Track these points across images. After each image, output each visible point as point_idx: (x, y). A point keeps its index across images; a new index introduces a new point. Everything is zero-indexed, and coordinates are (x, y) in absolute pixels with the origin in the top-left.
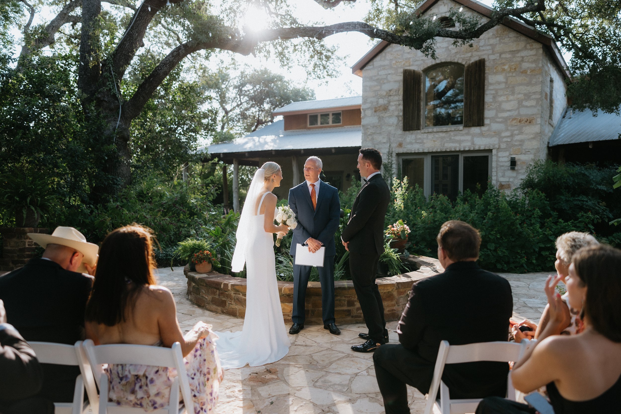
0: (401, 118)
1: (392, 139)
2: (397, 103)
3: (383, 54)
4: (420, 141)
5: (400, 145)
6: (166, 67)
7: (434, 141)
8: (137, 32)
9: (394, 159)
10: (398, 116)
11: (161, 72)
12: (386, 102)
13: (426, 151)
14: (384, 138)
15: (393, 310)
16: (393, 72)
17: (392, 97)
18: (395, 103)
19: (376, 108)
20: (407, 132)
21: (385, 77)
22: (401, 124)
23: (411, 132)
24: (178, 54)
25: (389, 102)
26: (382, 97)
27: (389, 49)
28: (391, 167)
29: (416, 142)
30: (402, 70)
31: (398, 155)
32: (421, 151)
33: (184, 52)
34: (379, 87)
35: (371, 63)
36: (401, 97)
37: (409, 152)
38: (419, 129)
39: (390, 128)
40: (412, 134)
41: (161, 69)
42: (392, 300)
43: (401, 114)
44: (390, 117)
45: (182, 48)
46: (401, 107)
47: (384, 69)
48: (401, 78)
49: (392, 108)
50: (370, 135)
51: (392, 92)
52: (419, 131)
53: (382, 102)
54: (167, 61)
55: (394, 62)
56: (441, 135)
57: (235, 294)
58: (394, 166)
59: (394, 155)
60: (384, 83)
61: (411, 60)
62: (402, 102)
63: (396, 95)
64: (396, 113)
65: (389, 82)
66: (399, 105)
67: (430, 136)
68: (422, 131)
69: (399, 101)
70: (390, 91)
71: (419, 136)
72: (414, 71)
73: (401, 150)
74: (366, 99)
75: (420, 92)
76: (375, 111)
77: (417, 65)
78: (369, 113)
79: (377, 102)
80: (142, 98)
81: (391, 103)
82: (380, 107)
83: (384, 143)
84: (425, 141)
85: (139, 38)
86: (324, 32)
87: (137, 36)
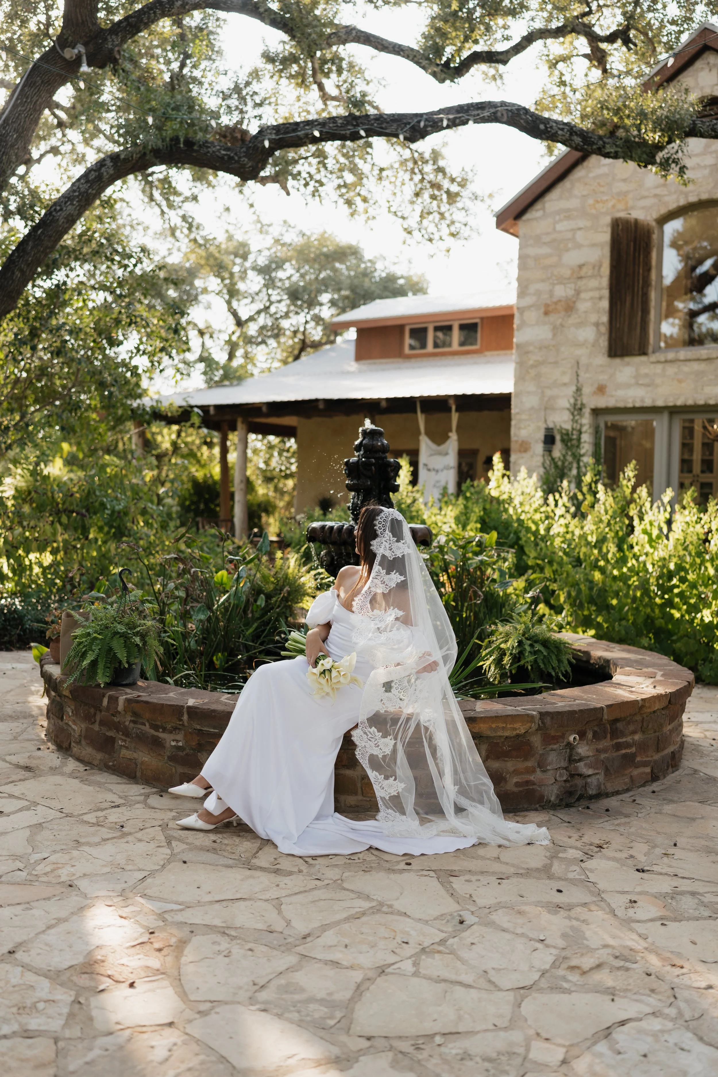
0: (604, 329)
1: (584, 376)
2: (596, 294)
3: (567, 183)
4: (646, 381)
5: (601, 389)
6: (72, 204)
7: (680, 381)
8: (16, 131)
9: (586, 420)
10: (597, 325)
11: (61, 217)
12: (570, 292)
13: (660, 403)
14: (564, 373)
16: (589, 224)
17: (584, 281)
18: (591, 294)
19: (547, 305)
20: (617, 361)
21: (569, 235)
22: (604, 343)
23: (627, 359)
24: (99, 177)
25: (578, 292)
26: (562, 281)
27: (579, 173)
28: (579, 439)
29: (637, 384)
30: (607, 220)
31: (596, 412)
32: (648, 403)
33: (111, 171)
34: (554, 260)
35: (538, 206)
36: (605, 281)
37: (621, 405)
38: (643, 352)
39: (580, 352)
40: (628, 364)
41: (61, 210)
43: (605, 319)
44: (581, 325)
45: (109, 163)
46: (605, 304)
47: (568, 218)
48: (606, 237)
49: (583, 306)
50: (532, 366)
51: (584, 270)
52: (643, 358)
53: (561, 292)
54: (74, 191)
55: (591, 201)
56: (696, 366)
58: (587, 438)
59: (587, 411)
60: (568, 250)
61: (631, 196)
62: (606, 293)
63: (593, 276)
64: (593, 318)
65: (579, 246)
66: (600, 298)
67: (671, 370)
68: (653, 358)
69: (599, 289)
70: (581, 267)
71: (644, 370)
72: (636, 221)
73: (602, 402)
74: (526, 287)
75: (649, 270)
76: (546, 313)
77: (643, 208)
78: (531, 316)
79: (551, 293)
80: (18, 274)
81: (583, 295)
82: (556, 303)
83: (565, 384)
84: (658, 381)
85: (20, 144)
86: (422, 124)
87: (16, 140)
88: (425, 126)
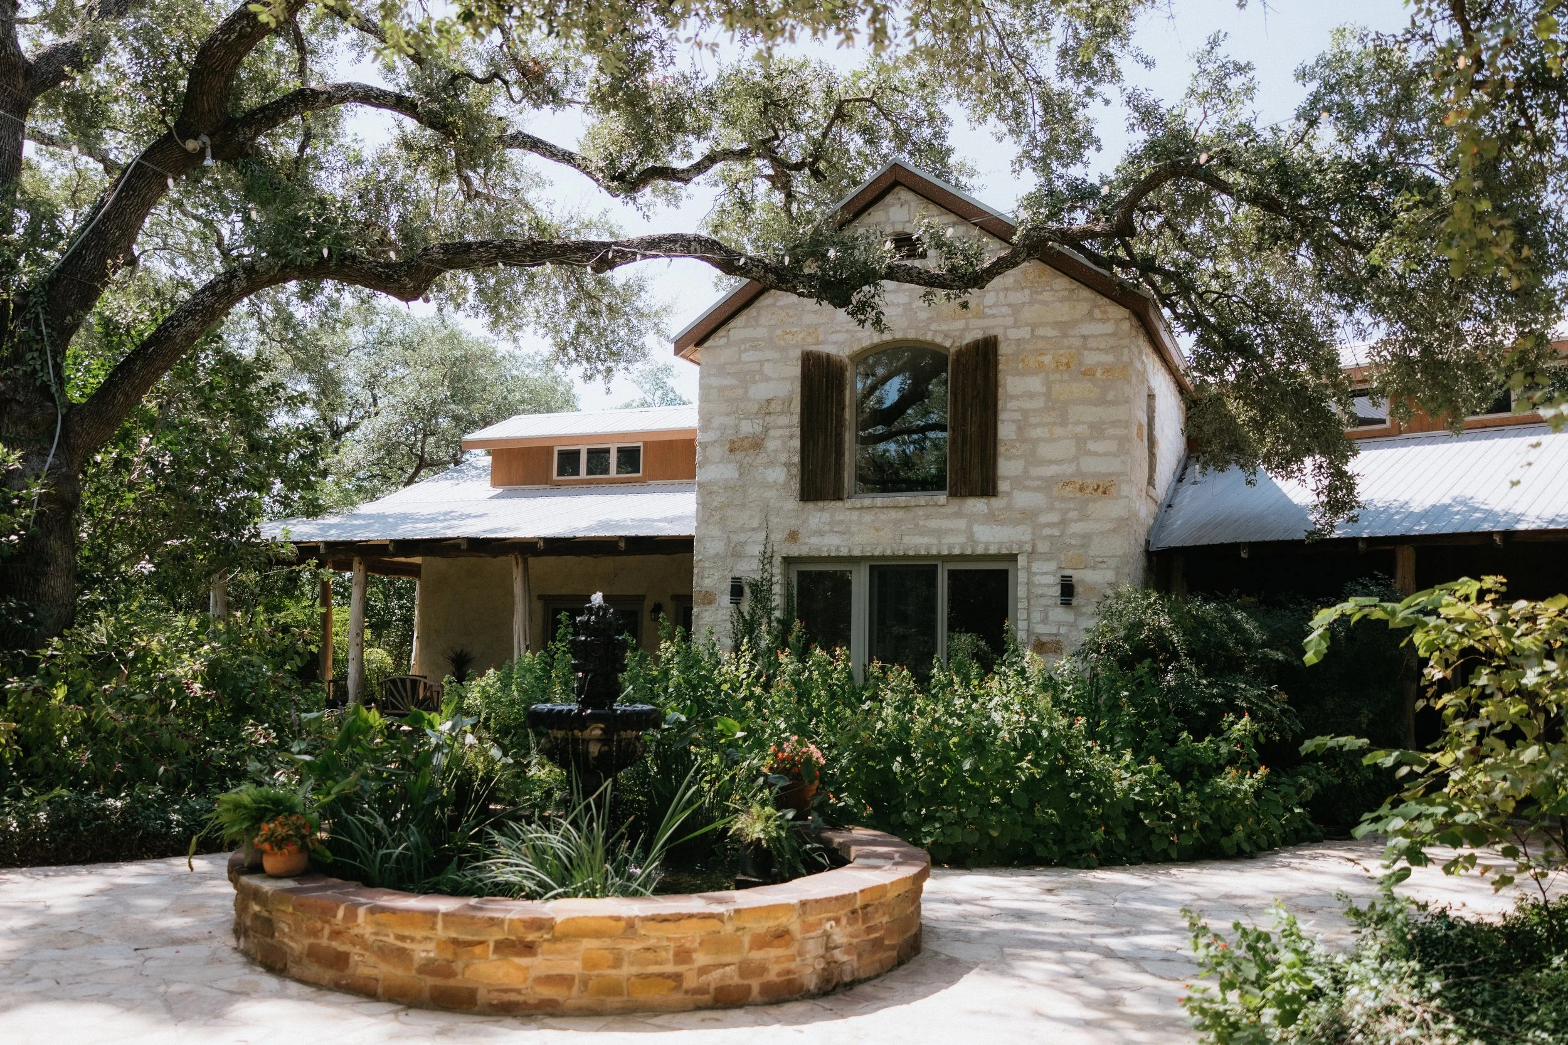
0: (796, 471)
1: (774, 520)
2: (787, 432)
3: (752, 311)
4: (842, 528)
5: (793, 536)
6: (194, 319)
7: (877, 530)
8: (119, 228)
9: (777, 571)
10: (788, 465)
12: (758, 429)
13: (857, 552)
14: (751, 517)
15: (789, 972)
16: (777, 356)
17: (773, 417)
18: (781, 432)
19: (732, 442)
20: (810, 505)
21: (756, 367)
22: (796, 485)
23: (820, 504)
24: (229, 291)
25: (766, 429)
26: (748, 417)
27: (766, 301)
28: (769, 591)
29: (832, 531)
30: (798, 353)
31: (788, 561)
32: (844, 552)
33: (244, 284)
34: (740, 391)
35: (722, 332)
36: (796, 419)
37: (815, 553)
38: (839, 498)
39: (769, 494)
40: (823, 509)
41: (180, 325)
42: (787, 945)
43: (796, 459)
44: (771, 464)
45: (240, 273)
46: (796, 443)
47: (755, 348)
48: (796, 371)
49: (772, 445)
50: (716, 509)
51: (773, 405)
52: (839, 504)
53: (747, 428)
54: (197, 304)
55: (779, 332)
56: (894, 514)
57: (376, 934)
58: (777, 589)
59: (777, 561)
60: (754, 383)
61: (821, 329)
62: (797, 431)
63: (782, 413)
64: (783, 457)
65: (767, 379)
66: (791, 437)
67: (867, 517)
68: (849, 504)
69: (791, 427)
70: (769, 401)
71: (839, 517)
72: (828, 355)
73: (794, 551)
74: (709, 420)
75: (842, 409)
76: (731, 450)
77: (835, 343)
78: (716, 452)
79: (737, 428)
81: (772, 433)
82: (742, 440)
83: (753, 529)
84: (854, 529)
85: (123, 243)
86: (610, 255)
87: (119, 238)
88: (614, 257)
